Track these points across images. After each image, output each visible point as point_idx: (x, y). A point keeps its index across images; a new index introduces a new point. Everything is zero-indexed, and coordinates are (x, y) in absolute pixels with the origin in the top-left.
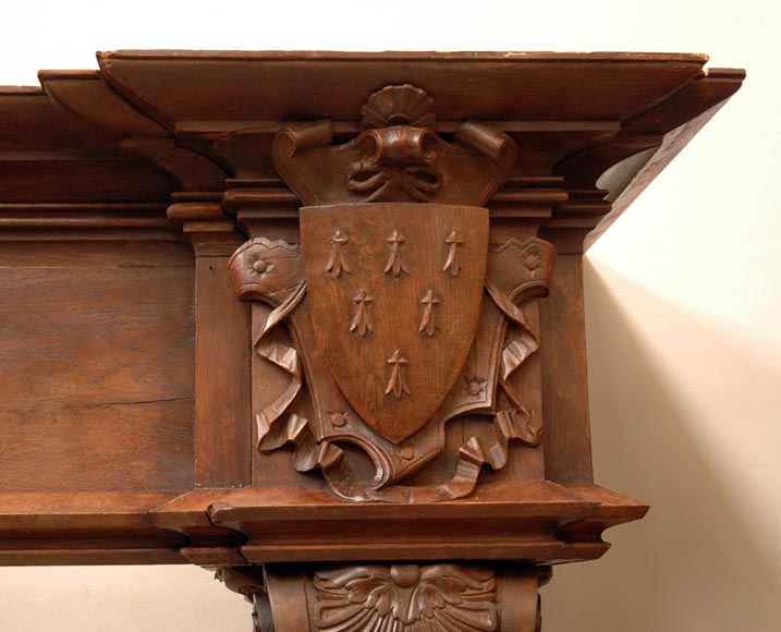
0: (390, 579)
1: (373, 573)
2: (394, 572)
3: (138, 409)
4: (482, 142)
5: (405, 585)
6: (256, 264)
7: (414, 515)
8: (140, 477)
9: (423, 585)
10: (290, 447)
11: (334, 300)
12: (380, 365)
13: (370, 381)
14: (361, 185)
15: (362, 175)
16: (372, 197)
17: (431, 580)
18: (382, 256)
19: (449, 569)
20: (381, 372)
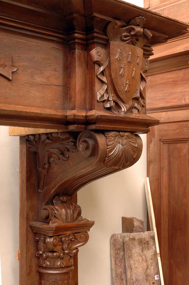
0: (120, 135)
1: (117, 133)
2: (121, 133)
3: (56, 87)
4: (148, 34)
5: (122, 136)
6: (99, 54)
7: (132, 120)
8: (56, 106)
9: (125, 137)
10: (104, 101)
11: (117, 66)
12: (125, 83)
13: (122, 88)
14: (126, 39)
15: (126, 36)
16: (127, 42)
17: (127, 136)
18: (127, 57)
19: (129, 133)
20: (125, 85)
